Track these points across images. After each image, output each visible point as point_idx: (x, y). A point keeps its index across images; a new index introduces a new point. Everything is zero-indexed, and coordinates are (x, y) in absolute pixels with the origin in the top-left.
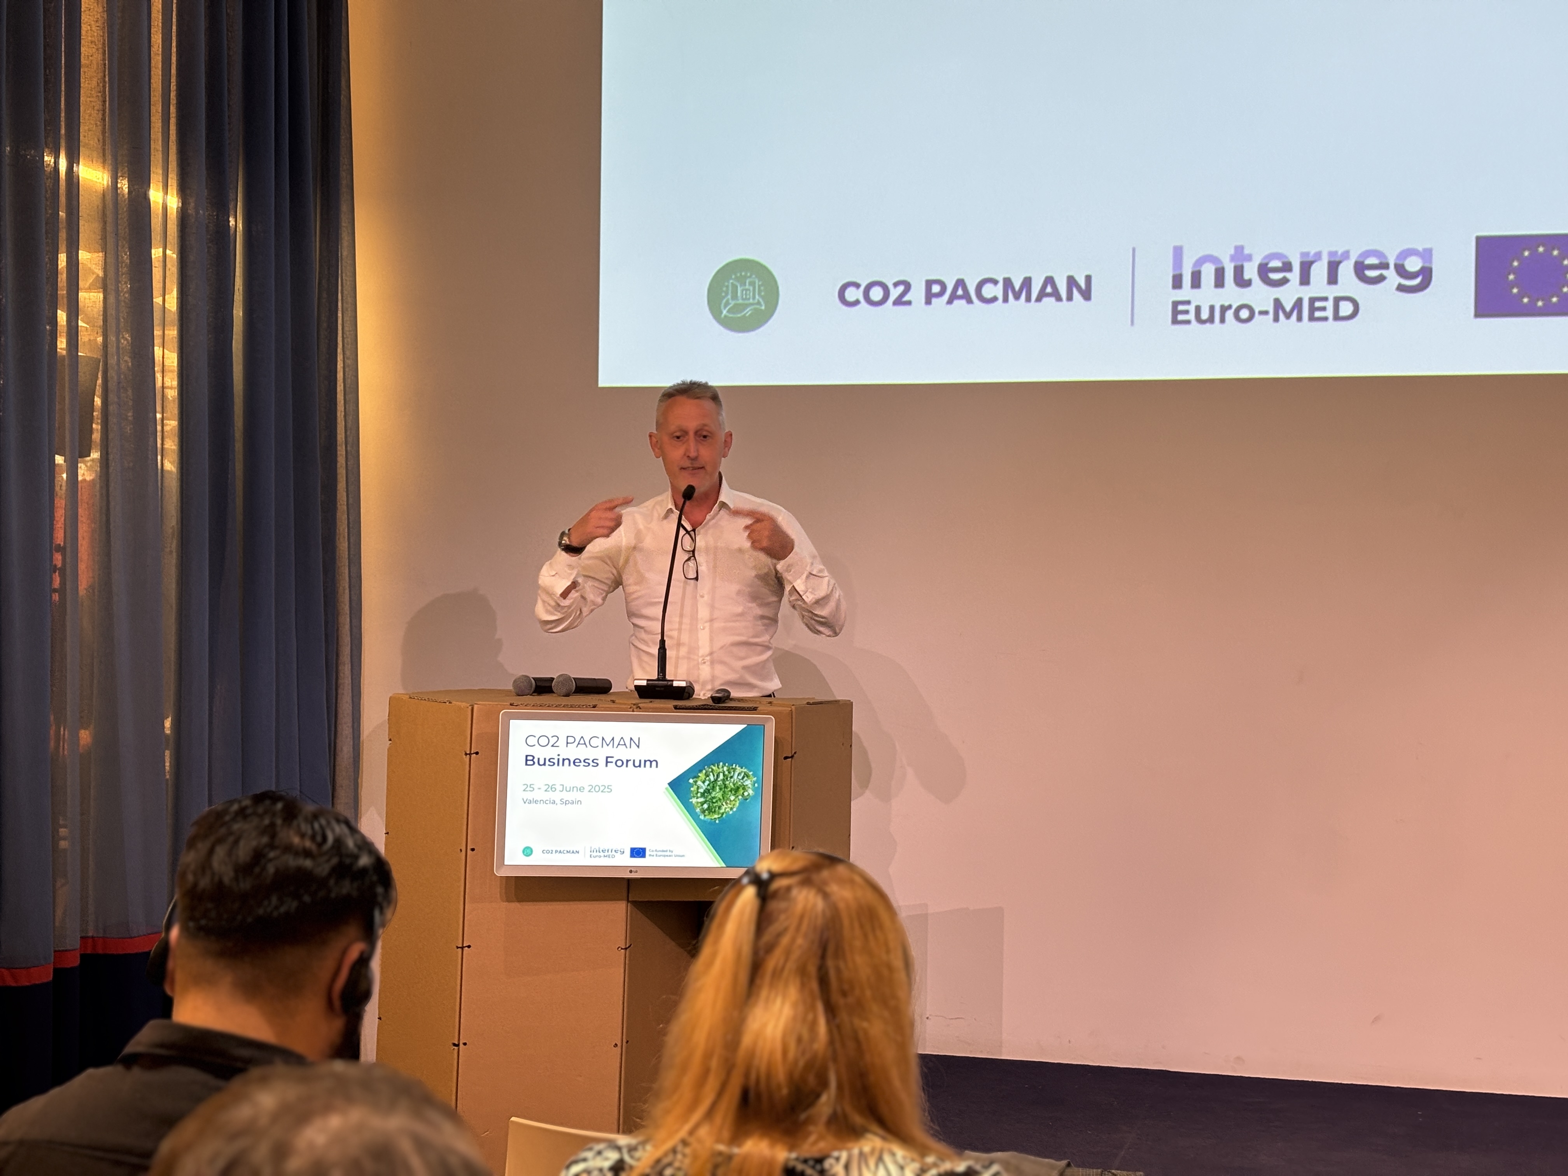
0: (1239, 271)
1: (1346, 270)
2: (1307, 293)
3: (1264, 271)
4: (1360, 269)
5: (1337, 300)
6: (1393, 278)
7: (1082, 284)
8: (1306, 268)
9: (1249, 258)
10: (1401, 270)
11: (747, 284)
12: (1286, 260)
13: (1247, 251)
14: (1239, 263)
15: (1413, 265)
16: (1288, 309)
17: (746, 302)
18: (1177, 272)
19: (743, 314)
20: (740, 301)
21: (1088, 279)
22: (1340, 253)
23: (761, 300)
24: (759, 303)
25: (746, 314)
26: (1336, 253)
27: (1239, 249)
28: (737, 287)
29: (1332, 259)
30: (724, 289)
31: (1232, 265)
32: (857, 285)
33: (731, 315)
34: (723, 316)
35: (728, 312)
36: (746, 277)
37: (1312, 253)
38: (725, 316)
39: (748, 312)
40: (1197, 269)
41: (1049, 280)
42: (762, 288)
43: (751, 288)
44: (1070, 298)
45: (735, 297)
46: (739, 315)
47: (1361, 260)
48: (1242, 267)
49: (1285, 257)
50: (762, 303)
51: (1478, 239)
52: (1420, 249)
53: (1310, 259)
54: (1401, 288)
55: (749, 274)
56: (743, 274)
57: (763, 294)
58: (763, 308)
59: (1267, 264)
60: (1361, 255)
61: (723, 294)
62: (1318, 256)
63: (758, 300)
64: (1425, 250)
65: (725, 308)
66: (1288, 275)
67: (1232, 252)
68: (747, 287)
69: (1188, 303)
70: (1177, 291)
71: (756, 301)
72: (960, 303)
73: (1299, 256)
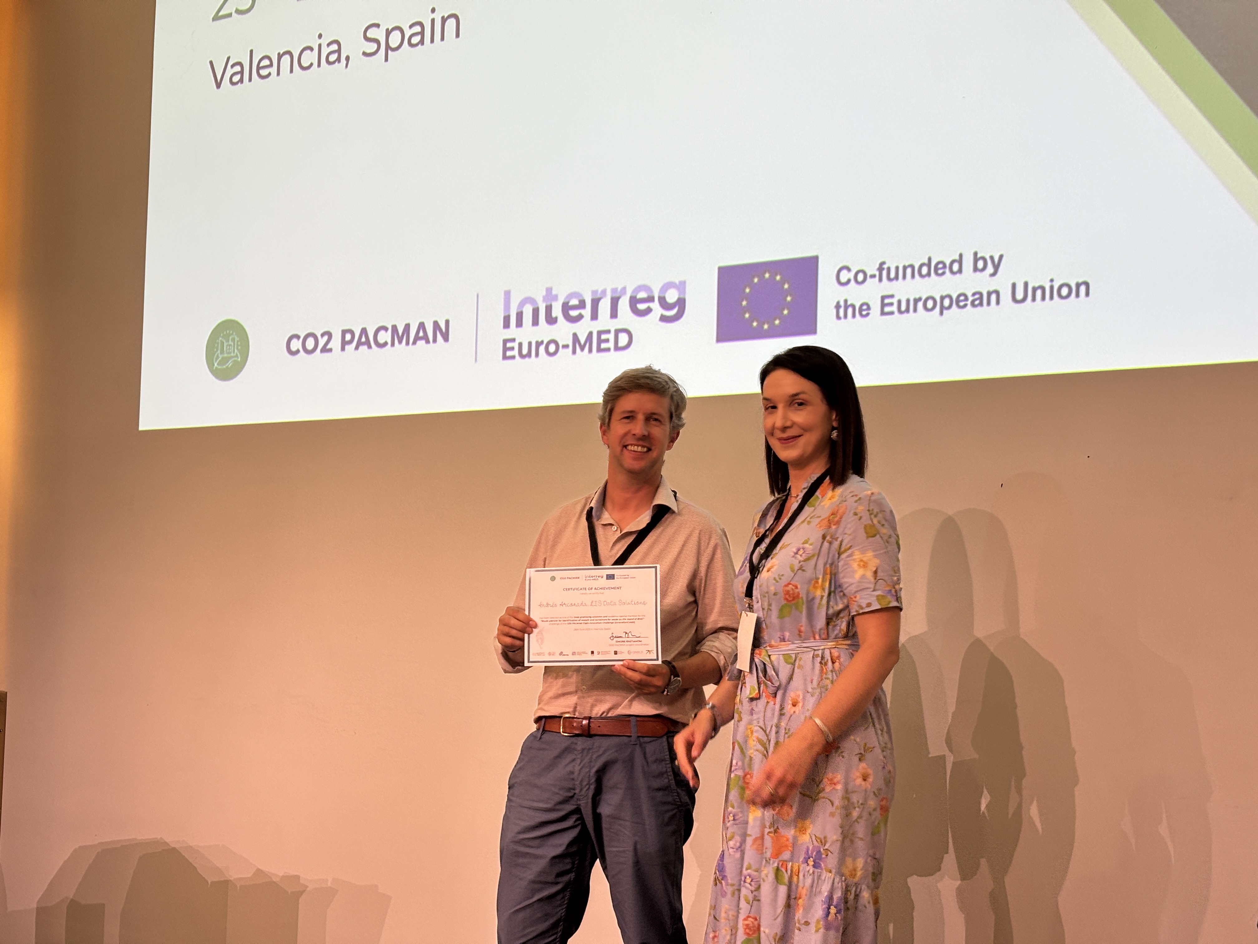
0: (549, 309)
1: (624, 305)
2: (595, 327)
3: (566, 308)
4: (634, 301)
5: (617, 332)
6: (657, 310)
7: (443, 327)
8: (595, 303)
9: (556, 298)
10: (663, 302)
11: (230, 340)
12: (581, 298)
13: (554, 293)
14: (549, 303)
15: (672, 296)
16: (582, 342)
17: (229, 355)
18: (507, 314)
19: (227, 365)
20: (225, 355)
21: (447, 322)
22: (619, 290)
23: (238, 354)
24: (237, 356)
25: (229, 364)
26: (617, 289)
27: (549, 290)
28: (224, 343)
29: (614, 295)
30: (216, 345)
31: (544, 305)
32: (298, 337)
33: (219, 367)
34: (214, 368)
35: (218, 364)
36: (229, 335)
37: (600, 291)
38: (216, 368)
39: (230, 364)
40: (519, 310)
41: (422, 326)
42: (239, 343)
43: (232, 344)
44: (435, 341)
45: (222, 352)
46: (224, 367)
47: (634, 295)
48: (551, 306)
49: (581, 295)
50: (239, 355)
51: (721, 269)
52: (677, 282)
53: (599, 296)
54: (663, 319)
55: (231, 332)
56: (228, 332)
57: (239, 348)
58: (239, 360)
59: (568, 303)
60: (633, 291)
61: (215, 350)
62: (604, 292)
63: (237, 354)
64: (680, 282)
65: (216, 361)
66: (583, 312)
67: (544, 293)
68: (230, 343)
69: (513, 340)
70: (506, 330)
71: (235, 354)
72: (364, 348)
73: (590, 293)
